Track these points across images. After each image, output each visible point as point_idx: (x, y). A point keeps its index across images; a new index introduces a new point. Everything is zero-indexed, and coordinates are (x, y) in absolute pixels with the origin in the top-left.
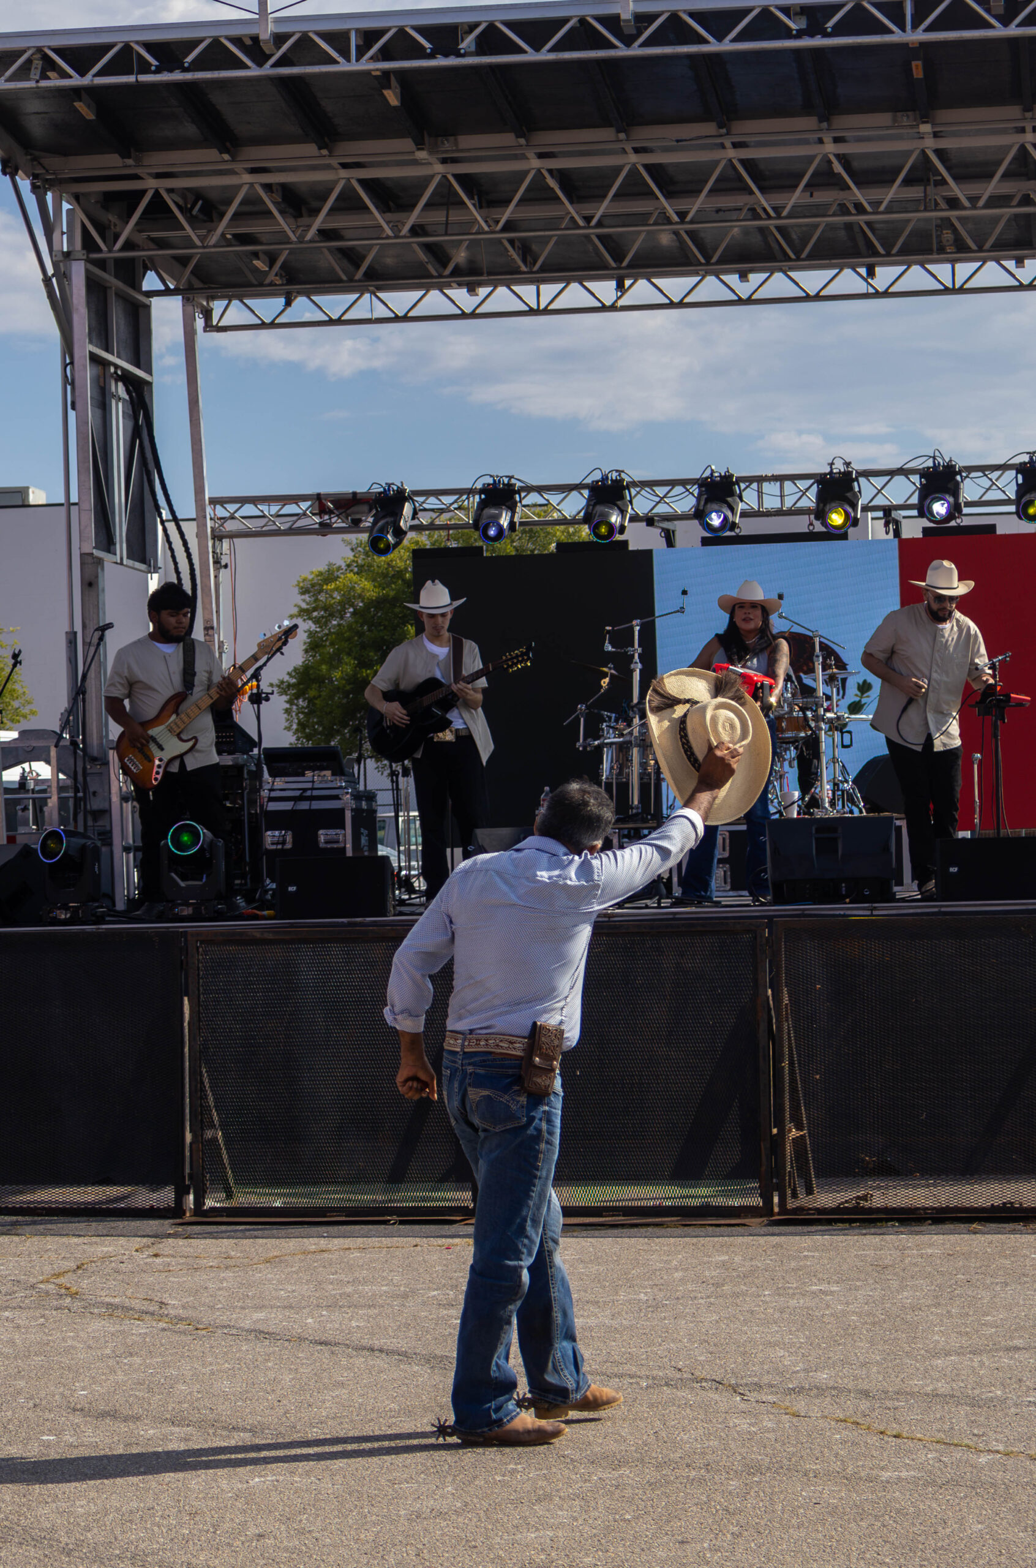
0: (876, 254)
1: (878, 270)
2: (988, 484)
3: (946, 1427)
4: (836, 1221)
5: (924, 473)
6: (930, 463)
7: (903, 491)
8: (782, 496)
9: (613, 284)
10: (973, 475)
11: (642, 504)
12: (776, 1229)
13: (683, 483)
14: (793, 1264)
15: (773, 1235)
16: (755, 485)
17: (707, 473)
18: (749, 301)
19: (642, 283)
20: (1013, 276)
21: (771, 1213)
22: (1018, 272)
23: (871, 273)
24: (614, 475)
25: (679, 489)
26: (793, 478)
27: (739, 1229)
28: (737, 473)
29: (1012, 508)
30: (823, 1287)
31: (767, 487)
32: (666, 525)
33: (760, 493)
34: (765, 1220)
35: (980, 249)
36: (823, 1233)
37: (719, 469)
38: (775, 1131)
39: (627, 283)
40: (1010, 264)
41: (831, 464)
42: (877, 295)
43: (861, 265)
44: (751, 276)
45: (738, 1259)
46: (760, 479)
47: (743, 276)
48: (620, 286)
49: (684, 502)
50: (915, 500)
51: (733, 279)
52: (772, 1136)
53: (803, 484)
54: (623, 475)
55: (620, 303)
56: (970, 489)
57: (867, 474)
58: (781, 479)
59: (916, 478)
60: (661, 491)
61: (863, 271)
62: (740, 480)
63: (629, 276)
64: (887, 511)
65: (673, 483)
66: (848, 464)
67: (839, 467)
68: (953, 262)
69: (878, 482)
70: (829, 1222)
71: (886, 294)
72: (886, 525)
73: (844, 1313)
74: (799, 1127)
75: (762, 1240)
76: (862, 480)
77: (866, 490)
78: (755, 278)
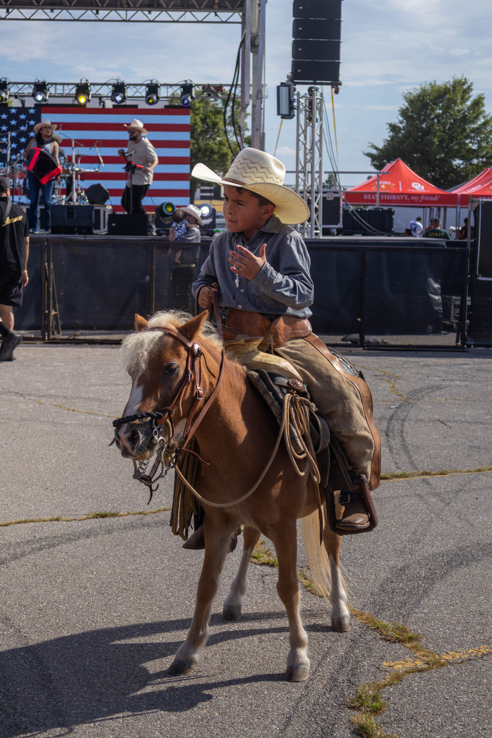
0: (98, 6)
1: (100, 12)
2: (136, 90)
3: (90, 408)
4: (67, 343)
5: (114, 85)
6: (116, 82)
7: (106, 91)
8: (63, 90)
9: (5, 10)
10: (131, 87)
11: (13, 90)
12: (45, 345)
13: (29, 83)
14: (49, 356)
15: (44, 347)
16: (54, 86)
17: (37, 81)
18: (54, 20)
19: (16, 11)
20: (147, 16)
21: (44, 339)
22: (149, 16)
23: (97, 13)
24: (3, 80)
25: (27, 86)
26: (68, 84)
27: (33, 345)
28: (47, 81)
29: (144, 99)
30: (58, 364)
31: (58, 87)
32: (22, 98)
33: (56, 89)
34: (42, 342)
35: (135, 7)
36: (61, 347)
37: (41, 80)
38: (47, 312)
39: (10, 10)
40: (146, 13)
41: (81, 80)
42: (99, 20)
43: (94, 9)
44: (55, 11)
45: (31, 354)
46: (56, 84)
47: (52, 11)
48: (8, 11)
49: (30, 90)
50: (110, 95)
51: (48, 11)
52: (46, 314)
53: (71, 87)
54: (7, 80)
55: (7, 17)
56: (129, 92)
57: (94, 84)
58: (63, 84)
59: (111, 87)
60: (20, 86)
61: (95, 12)
62: (48, 84)
63: (11, 8)
64: (100, 98)
65: (25, 84)
66: (87, 80)
67: (84, 81)
68: (127, 10)
69: (98, 87)
70: (64, 343)
71: (102, 20)
72: (100, 102)
73: (64, 372)
74: (55, 311)
75: (40, 348)
76: (92, 86)
77: (93, 90)
78: (56, 12)
